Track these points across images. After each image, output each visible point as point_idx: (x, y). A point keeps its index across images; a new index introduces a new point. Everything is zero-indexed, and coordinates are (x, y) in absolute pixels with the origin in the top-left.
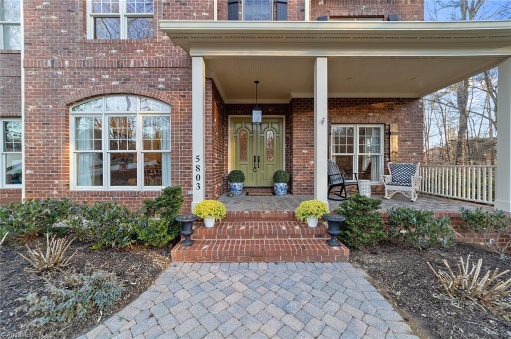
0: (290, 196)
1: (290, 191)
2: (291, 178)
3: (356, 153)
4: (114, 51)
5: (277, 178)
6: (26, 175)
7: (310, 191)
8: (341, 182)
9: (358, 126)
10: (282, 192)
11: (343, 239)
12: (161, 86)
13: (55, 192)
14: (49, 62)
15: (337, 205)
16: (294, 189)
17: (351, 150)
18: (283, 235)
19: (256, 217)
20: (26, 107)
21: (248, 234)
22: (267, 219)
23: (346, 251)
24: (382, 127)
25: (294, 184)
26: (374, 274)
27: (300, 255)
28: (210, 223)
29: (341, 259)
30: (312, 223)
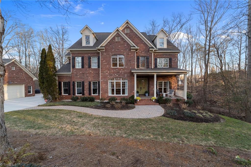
0: (149, 96)
1: (149, 95)
2: (149, 92)
3: (163, 87)
4: (117, 70)
5: (146, 92)
6: (101, 93)
7: (153, 95)
8: (159, 94)
9: (163, 81)
10: (147, 96)
11: (158, 102)
12: (126, 76)
13: (106, 96)
14: (105, 72)
15: (157, 98)
16: (150, 95)
17: (162, 86)
18: (149, 102)
19: (145, 100)
20: (101, 80)
21: (144, 102)
22: (146, 100)
23: (158, 104)
24: (169, 81)
25: (150, 94)
26: (161, 106)
27: (152, 105)
28: (138, 101)
29: (158, 105)
30: (154, 100)
